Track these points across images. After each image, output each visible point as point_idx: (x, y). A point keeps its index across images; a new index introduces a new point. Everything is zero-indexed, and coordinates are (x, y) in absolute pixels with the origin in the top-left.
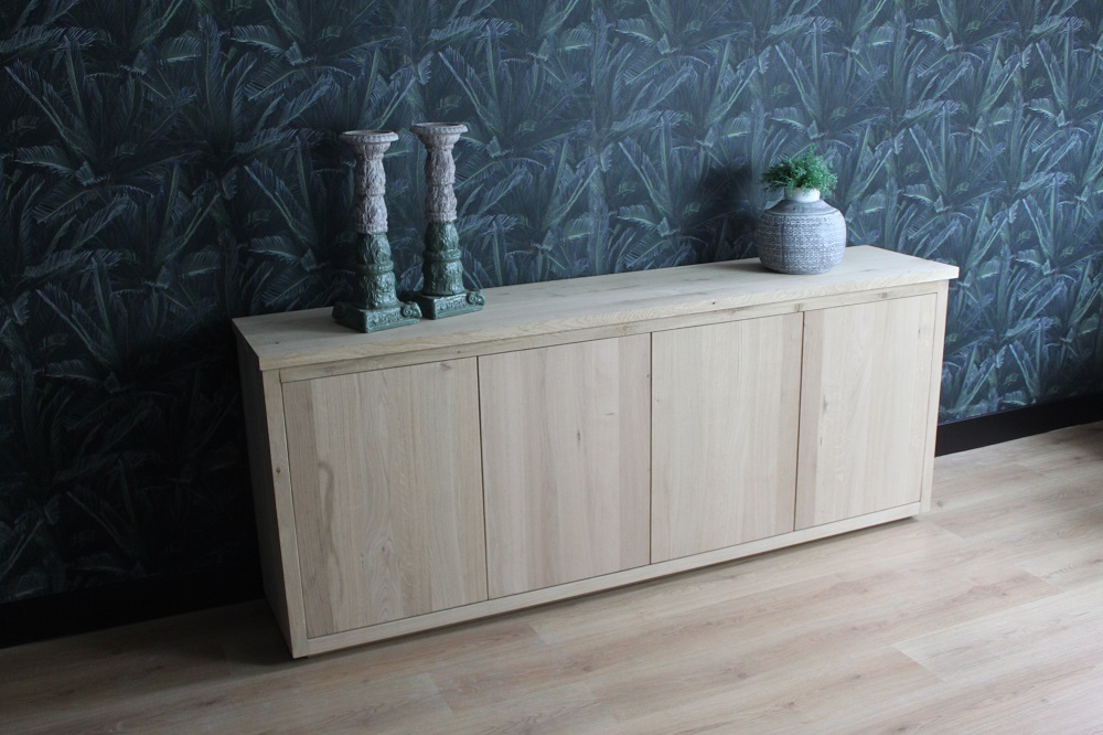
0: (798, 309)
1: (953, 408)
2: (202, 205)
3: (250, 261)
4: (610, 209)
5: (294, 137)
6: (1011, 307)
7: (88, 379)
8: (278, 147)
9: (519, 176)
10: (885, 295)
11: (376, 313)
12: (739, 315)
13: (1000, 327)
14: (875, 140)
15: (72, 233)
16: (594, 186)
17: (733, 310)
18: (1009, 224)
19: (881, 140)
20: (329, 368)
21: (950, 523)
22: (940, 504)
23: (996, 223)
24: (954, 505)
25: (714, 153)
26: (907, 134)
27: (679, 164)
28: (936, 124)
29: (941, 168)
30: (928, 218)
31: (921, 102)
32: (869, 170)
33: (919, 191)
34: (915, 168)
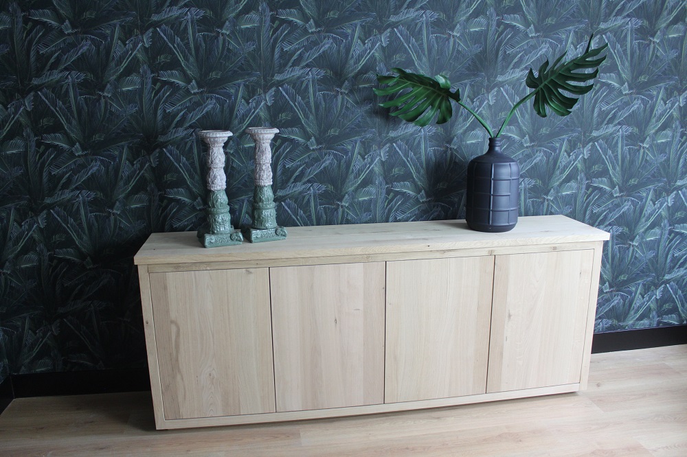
0: (490, 253)
1: (623, 321)
2: (139, 169)
3: (165, 201)
4: (387, 183)
5: (192, 133)
6: (668, 261)
7: (76, 259)
8: (183, 139)
9: (328, 161)
10: (555, 248)
12: (448, 255)
13: (660, 273)
14: (570, 149)
15: (69, 181)
16: (376, 169)
17: (444, 251)
18: (668, 207)
19: (575, 149)
20: (177, 267)
21: (600, 400)
22: (598, 385)
23: (659, 205)
24: (608, 387)
25: (457, 152)
26: (594, 146)
27: (433, 158)
28: (615, 140)
29: (618, 169)
30: (608, 200)
31: (604, 126)
32: (565, 167)
33: (602, 182)
34: (599, 167)
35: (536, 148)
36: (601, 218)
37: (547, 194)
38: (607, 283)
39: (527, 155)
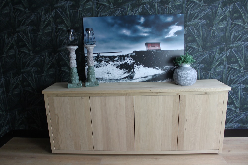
0: (178, 94)
1: (246, 125)
2: (51, 60)
3: (61, 71)
7: (32, 91)
10: (206, 93)
11: (71, 85)
12: (159, 94)
14: (220, 52)
15: (29, 64)
17: (158, 93)
19: (222, 52)
20: (57, 95)
21: (227, 158)
22: (229, 151)
24: (233, 152)
26: (231, 51)
28: (241, 48)
29: (243, 60)
30: (238, 73)
31: (236, 42)
32: (218, 59)
33: (235, 66)
34: (234, 60)
35: (205, 52)
36: (235, 81)
37: (210, 70)
38: (238, 108)
39: (200, 54)
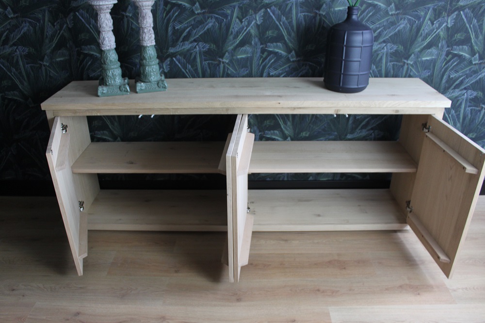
0: (337, 112)
2: (59, 29)
3: (82, 56)
4: (261, 44)
7: (21, 100)
9: (210, 24)
10: (397, 111)
11: (105, 88)
14: (435, 18)
15: (7, 38)
16: (252, 31)
19: (439, 18)
25: (326, 18)
26: (459, 15)
27: (304, 23)
29: (481, 37)
30: (466, 66)
32: (428, 35)
33: (462, 50)
34: (461, 36)
35: (400, 16)
36: (457, 82)
37: (407, 58)
39: (391, 22)
